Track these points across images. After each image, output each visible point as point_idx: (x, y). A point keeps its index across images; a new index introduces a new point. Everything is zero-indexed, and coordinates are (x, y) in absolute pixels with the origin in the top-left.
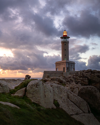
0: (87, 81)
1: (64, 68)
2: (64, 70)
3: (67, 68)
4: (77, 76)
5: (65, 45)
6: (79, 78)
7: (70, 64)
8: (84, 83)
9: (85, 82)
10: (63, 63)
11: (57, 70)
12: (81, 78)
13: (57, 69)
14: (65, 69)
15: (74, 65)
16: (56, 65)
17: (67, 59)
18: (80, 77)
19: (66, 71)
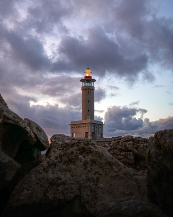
0: (133, 158)
1: (87, 133)
2: (87, 136)
3: (93, 133)
4: (116, 149)
5: (89, 92)
6: (119, 153)
7: (96, 126)
8: (128, 161)
9: (129, 159)
10: (86, 123)
11: (73, 136)
12: (123, 153)
13: (73, 133)
14: (90, 134)
15: (102, 128)
16: (72, 128)
17: (91, 117)
18: (121, 150)
19: (90, 137)
